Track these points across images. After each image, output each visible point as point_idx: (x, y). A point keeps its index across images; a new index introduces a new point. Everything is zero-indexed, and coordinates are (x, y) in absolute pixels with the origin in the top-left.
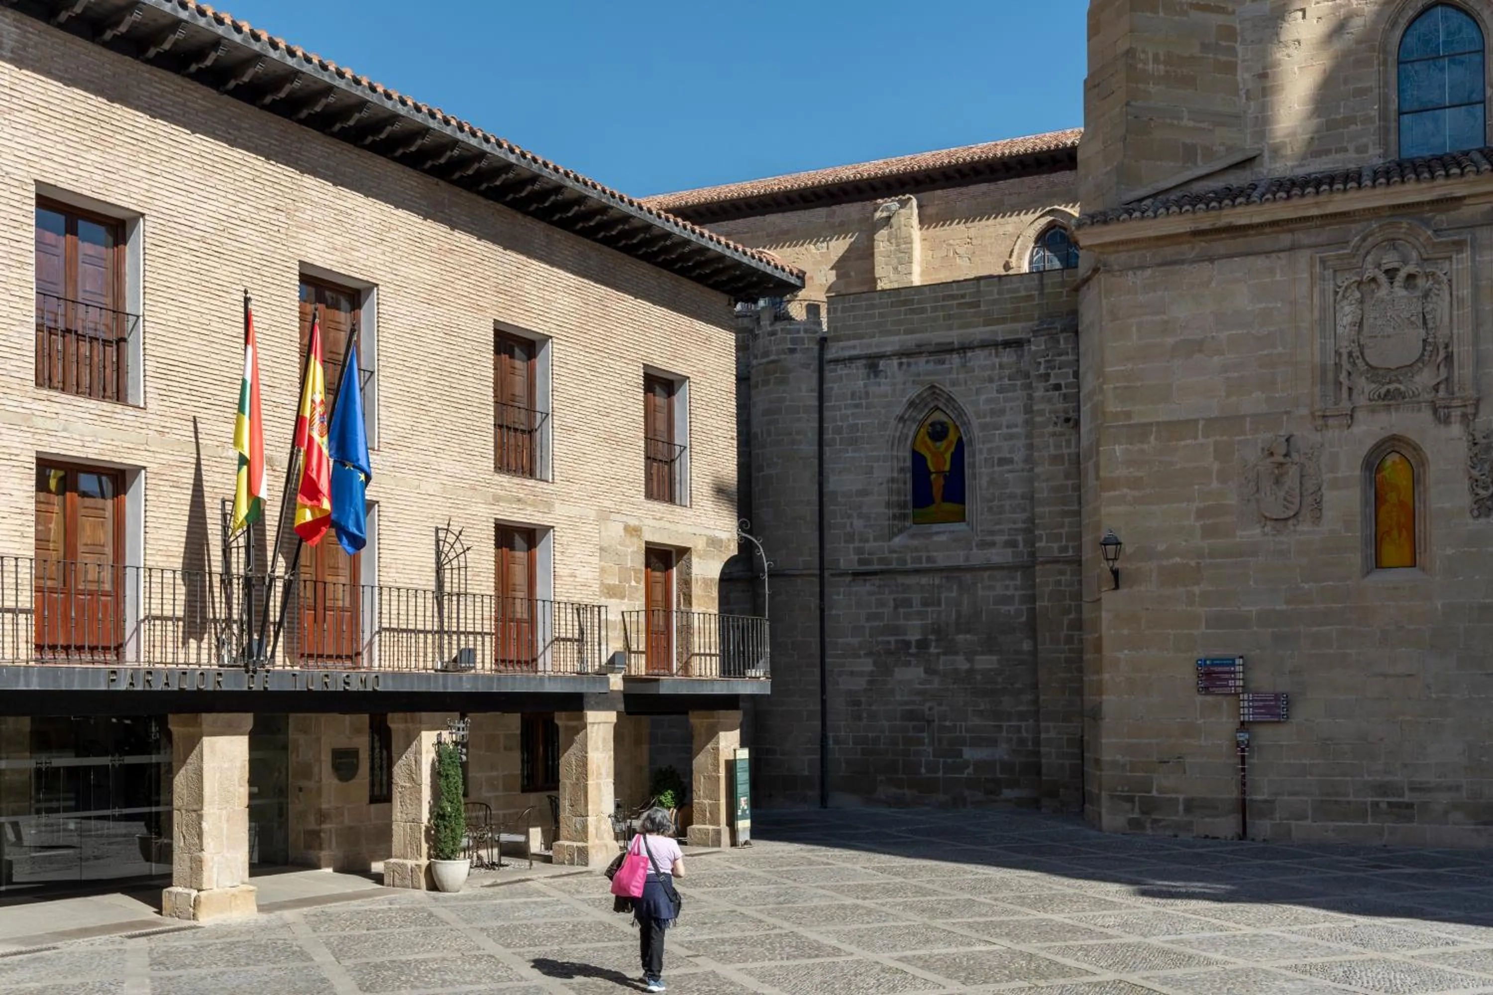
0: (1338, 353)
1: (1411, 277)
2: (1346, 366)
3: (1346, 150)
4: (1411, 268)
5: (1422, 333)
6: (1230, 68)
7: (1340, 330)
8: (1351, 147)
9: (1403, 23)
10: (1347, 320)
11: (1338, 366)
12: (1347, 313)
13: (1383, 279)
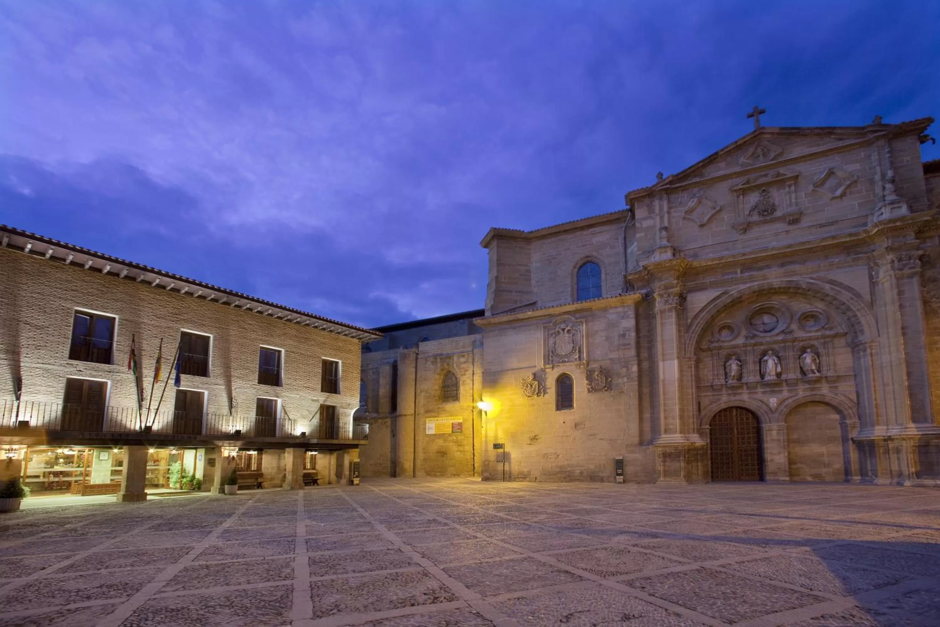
0: (549, 351)
1: (568, 331)
2: (551, 354)
3: (561, 299)
4: (569, 328)
5: (572, 345)
6: (529, 280)
7: (549, 345)
8: (563, 299)
9: (578, 266)
10: (552, 342)
11: (549, 354)
12: (551, 341)
13: (561, 331)
